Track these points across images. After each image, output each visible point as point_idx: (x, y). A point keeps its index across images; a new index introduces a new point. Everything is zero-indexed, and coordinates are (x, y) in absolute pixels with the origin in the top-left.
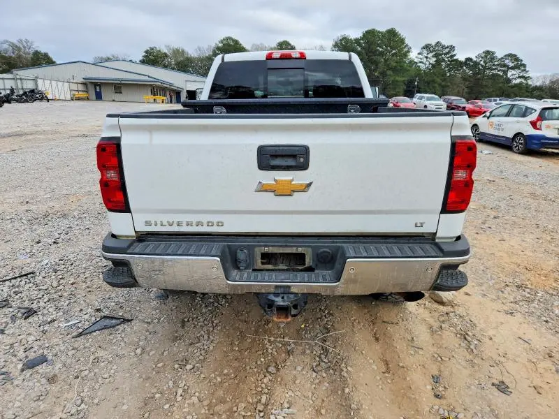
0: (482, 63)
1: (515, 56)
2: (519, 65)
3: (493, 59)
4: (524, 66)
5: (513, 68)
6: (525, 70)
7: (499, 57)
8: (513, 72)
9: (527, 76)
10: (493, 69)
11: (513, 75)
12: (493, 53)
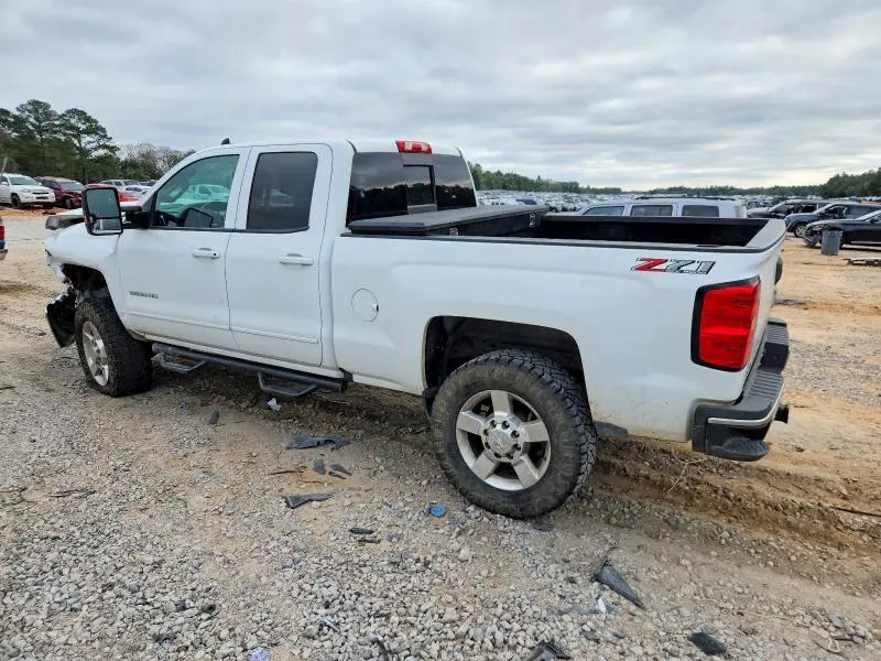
0: (32, 120)
1: (83, 113)
2: (94, 129)
3: (48, 115)
4: (103, 130)
5: (84, 132)
6: (105, 136)
7: (60, 113)
8: (88, 138)
9: (112, 145)
10: (55, 132)
11: (89, 142)
12: (46, 106)
